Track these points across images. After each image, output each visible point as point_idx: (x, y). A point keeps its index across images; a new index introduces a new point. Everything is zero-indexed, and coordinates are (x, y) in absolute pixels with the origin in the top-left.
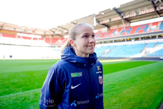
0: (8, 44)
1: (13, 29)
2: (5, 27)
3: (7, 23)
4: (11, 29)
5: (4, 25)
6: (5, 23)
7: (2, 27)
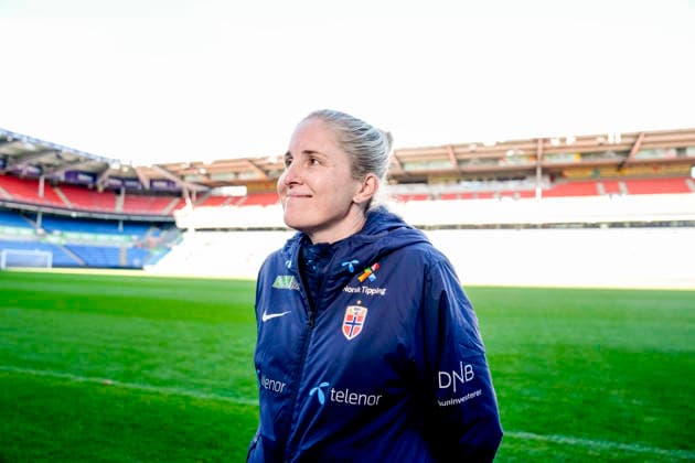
0: (652, 225)
1: (672, 154)
2: (639, 150)
3: (647, 135)
4: (662, 155)
5: (633, 145)
6: (637, 136)
7: (627, 153)
